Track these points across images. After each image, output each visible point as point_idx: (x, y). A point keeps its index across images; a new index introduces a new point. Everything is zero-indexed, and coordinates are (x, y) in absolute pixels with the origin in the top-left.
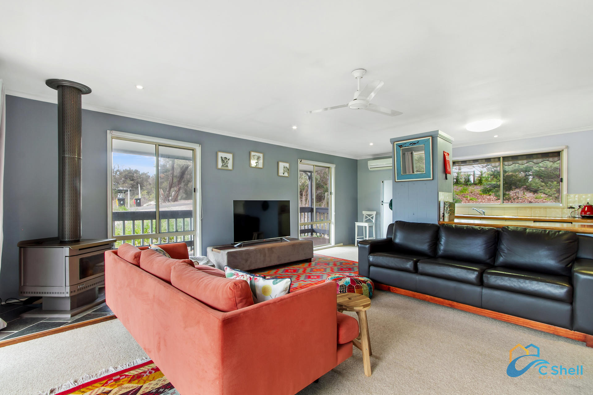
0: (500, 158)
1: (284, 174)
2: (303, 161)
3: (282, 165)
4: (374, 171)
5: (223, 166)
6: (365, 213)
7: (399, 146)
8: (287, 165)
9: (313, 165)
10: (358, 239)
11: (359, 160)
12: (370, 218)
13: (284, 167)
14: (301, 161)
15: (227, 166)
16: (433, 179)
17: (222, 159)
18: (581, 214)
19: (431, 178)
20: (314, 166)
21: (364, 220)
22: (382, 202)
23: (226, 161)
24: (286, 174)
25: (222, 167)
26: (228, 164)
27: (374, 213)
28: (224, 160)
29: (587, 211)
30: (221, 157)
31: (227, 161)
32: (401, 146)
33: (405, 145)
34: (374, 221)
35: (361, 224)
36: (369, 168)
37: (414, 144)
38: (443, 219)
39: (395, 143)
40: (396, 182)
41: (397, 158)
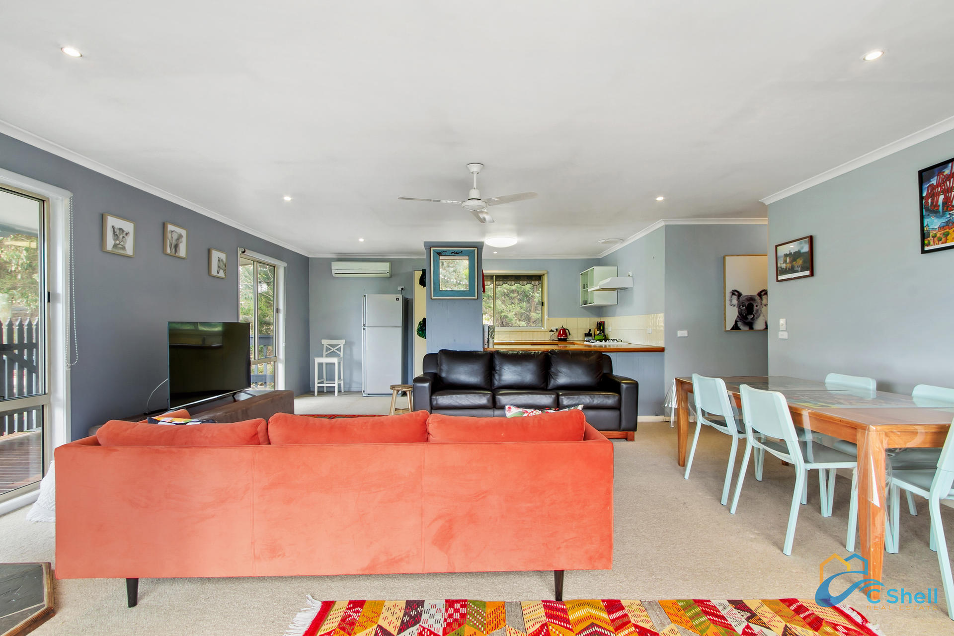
0: (493, 276)
1: (218, 273)
2: (248, 252)
3: (216, 255)
4: (338, 278)
5: (115, 246)
6: (325, 342)
7: (437, 253)
8: (223, 256)
9: (255, 259)
10: (318, 383)
11: (311, 258)
12: (334, 349)
13: (219, 260)
14: (244, 252)
15: (124, 248)
17: (114, 232)
18: (558, 336)
19: (476, 298)
20: (256, 263)
21: (325, 353)
22: (364, 325)
23: (121, 236)
24: (222, 274)
25: (114, 250)
26: (125, 242)
27: (341, 343)
28: (117, 233)
29: (563, 334)
30: (113, 227)
31: (123, 237)
32: (441, 253)
33: (445, 253)
34: (341, 354)
35: (325, 360)
36: (333, 272)
37: (457, 253)
38: (487, 345)
39: (432, 249)
40: (432, 299)
41: (434, 268)
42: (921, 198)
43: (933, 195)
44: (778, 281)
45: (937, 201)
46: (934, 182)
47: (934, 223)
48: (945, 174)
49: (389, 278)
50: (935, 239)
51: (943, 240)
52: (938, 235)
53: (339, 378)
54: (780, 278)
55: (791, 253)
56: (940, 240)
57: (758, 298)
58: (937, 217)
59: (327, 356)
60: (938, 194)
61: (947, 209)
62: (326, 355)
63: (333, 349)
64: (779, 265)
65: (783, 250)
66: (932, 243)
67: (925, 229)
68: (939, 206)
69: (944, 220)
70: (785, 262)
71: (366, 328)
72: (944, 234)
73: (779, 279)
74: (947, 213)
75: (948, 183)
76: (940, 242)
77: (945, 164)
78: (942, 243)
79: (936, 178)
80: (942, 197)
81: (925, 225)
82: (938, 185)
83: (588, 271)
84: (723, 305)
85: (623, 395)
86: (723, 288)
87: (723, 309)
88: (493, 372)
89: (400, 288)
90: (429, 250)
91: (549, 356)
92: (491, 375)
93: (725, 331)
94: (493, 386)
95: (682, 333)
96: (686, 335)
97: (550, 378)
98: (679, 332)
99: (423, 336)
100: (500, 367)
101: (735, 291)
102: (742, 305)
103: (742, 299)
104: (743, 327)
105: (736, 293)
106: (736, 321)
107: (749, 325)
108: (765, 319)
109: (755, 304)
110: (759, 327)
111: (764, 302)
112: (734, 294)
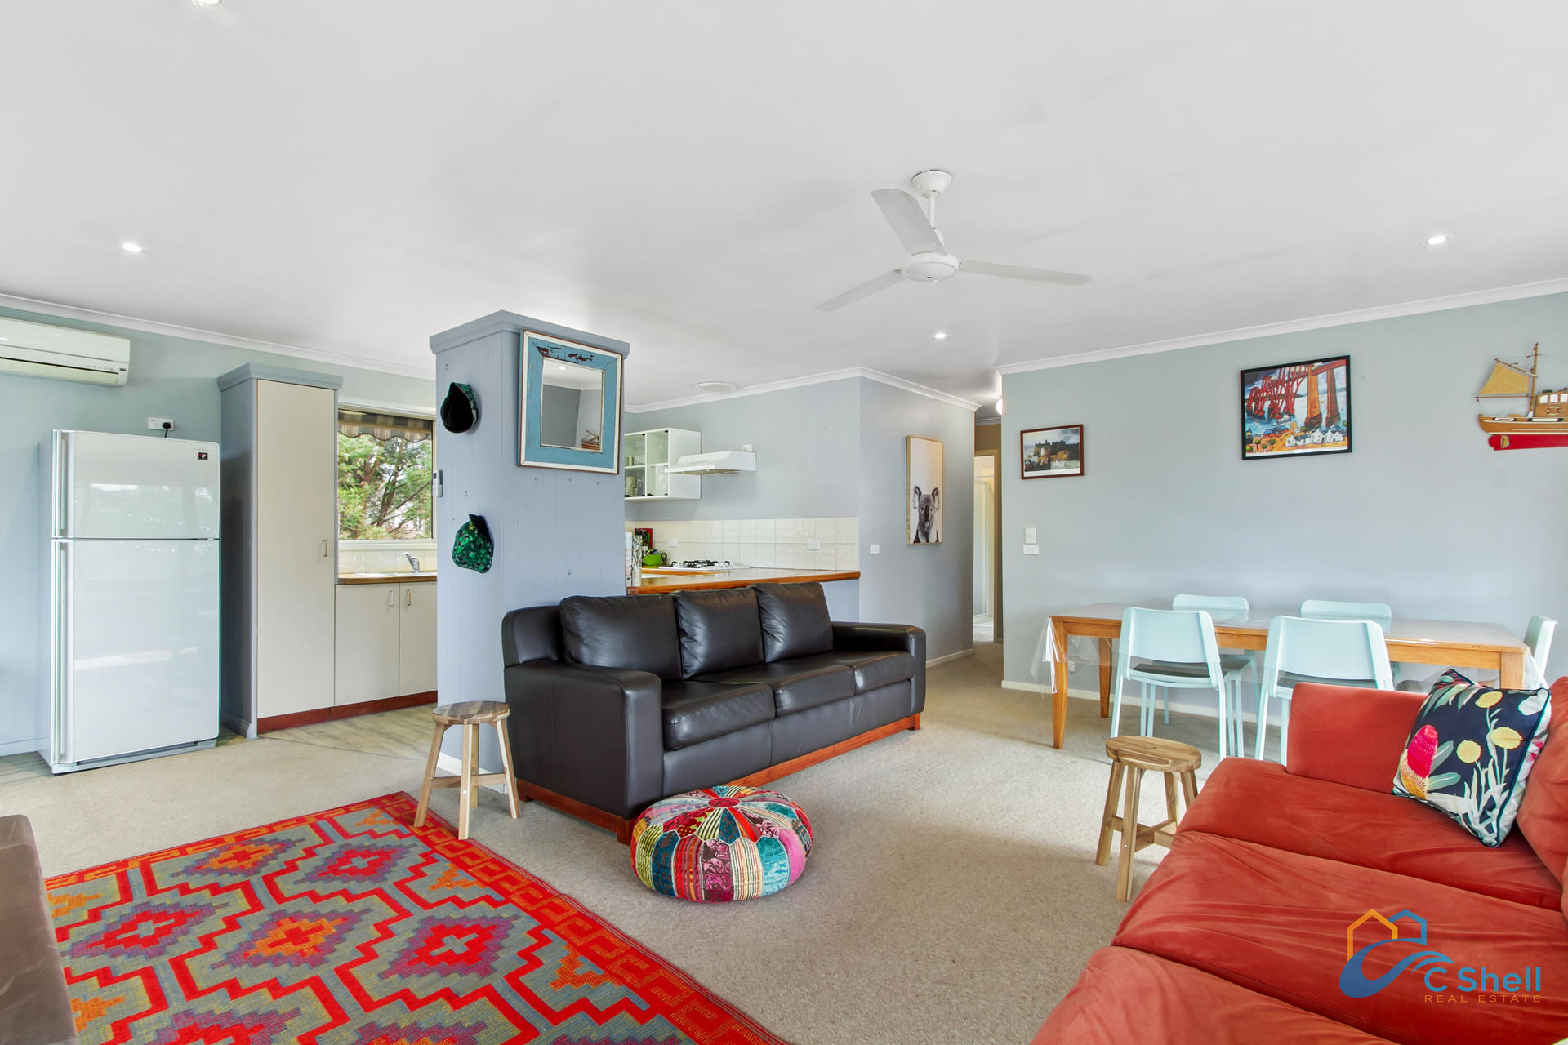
7: (539, 348)
16: (617, 473)
19: (615, 471)
22: (62, 532)
32: (547, 350)
33: (556, 353)
37: (582, 359)
38: (630, 581)
39: (527, 335)
40: (521, 466)
41: (529, 387)
42: (1243, 400)
43: (1257, 398)
44: (1023, 478)
45: (1262, 407)
46: (1259, 385)
47: (1257, 429)
48: (1272, 379)
49: (127, 387)
50: (1259, 446)
51: (1269, 447)
52: (1263, 442)
54: (1027, 474)
55: (1047, 444)
56: (1264, 447)
57: (932, 498)
58: (1262, 423)
60: (1264, 399)
61: (1274, 416)
64: (1025, 457)
65: (1031, 440)
66: (1255, 449)
67: (1247, 434)
68: (1264, 412)
69: (1269, 427)
70: (1038, 454)
71: (71, 543)
72: (1269, 441)
73: (1025, 476)
74: (1274, 420)
75: (1275, 389)
76: (1265, 450)
77: (1273, 368)
78: (1268, 451)
79: (1261, 381)
80: (1267, 403)
81: (1247, 429)
82: (1263, 390)
83: (644, 435)
84: (908, 508)
85: (913, 653)
86: (908, 483)
87: (908, 513)
88: (684, 639)
89: (156, 423)
90: (518, 336)
91: (757, 597)
92: (681, 646)
93: (910, 545)
94: (686, 671)
95: (874, 549)
96: (878, 552)
97: (768, 639)
98: (872, 546)
99: (479, 564)
100: (692, 625)
101: (917, 487)
102: (921, 508)
103: (922, 499)
104: (923, 540)
105: (917, 490)
106: (917, 531)
107: (926, 535)
108: (937, 528)
109: (930, 507)
110: (933, 539)
111: (936, 504)
112: (916, 492)
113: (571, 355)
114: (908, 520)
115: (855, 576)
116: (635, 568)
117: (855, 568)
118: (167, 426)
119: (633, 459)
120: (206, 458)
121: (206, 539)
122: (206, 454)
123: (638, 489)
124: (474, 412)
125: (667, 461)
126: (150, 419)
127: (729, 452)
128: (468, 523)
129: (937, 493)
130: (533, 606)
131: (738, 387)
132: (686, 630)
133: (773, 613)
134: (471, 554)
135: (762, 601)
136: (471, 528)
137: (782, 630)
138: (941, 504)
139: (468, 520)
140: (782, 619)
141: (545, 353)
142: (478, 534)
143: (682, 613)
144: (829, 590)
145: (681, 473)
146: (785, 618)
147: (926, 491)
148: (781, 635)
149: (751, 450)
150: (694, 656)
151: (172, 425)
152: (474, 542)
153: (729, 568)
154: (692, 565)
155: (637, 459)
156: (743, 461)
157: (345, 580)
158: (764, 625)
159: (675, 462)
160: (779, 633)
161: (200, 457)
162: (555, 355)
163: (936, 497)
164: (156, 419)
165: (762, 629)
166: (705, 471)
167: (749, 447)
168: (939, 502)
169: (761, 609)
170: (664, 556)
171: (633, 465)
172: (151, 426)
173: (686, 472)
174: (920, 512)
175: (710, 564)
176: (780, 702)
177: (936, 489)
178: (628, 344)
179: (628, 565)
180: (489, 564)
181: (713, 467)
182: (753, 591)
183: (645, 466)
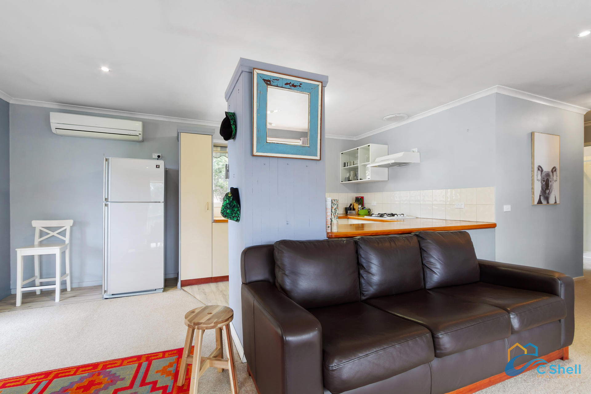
4: (61, 134)
6: (38, 224)
7: (264, 80)
10: (24, 287)
11: (13, 104)
12: (55, 234)
16: (320, 159)
19: (318, 158)
21: (37, 240)
22: (106, 199)
27: (67, 224)
32: (269, 81)
33: (276, 83)
34: (67, 239)
35: (36, 251)
36: (53, 126)
37: (294, 86)
38: (330, 228)
39: (256, 72)
40: (253, 156)
41: (258, 105)
49: (143, 141)
53: (63, 273)
57: (551, 174)
59: (41, 244)
62: (41, 242)
63: (52, 234)
71: (109, 203)
83: (358, 149)
84: (533, 180)
85: (562, 297)
86: (533, 163)
87: (533, 184)
88: (362, 272)
89: (155, 156)
90: (251, 73)
91: (419, 242)
92: (359, 275)
93: (534, 205)
94: (363, 294)
95: (507, 208)
96: (510, 210)
97: (428, 272)
98: (505, 206)
99: (233, 217)
100: (369, 262)
101: (540, 166)
102: (543, 180)
103: (544, 174)
104: (544, 202)
105: (540, 168)
106: (540, 196)
107: (547, 199)
108: (555, 194)
109: (550, 180)
110: (552, 201)
111: (555, 178)
112: (539, 169)
113: (287, 84)
114: (533, 189)
115: (493, 226)
116: (333, 220)
117: (492, 220)
118: (159, 156)
119: (353, 162)
120: (159, 167)
121: (160, 202)
122: (159, 165)
123: (356, 176)
124: (233, 127)
125: (369, 161)
126: (153, 154)
127: (403, 153)
128: (228, 193)
129: (555, 170)
130: (263, 244)
131: (409, 116)
132: (365, 265)
133: (431, 253)
134: (228, 211)
135: (423, 245)
136: (230, 195)
137: (439, 266)
138: (558, 178)
139: (229, 191)
140: (439, 259)
141: (269, 83)
142: (233, 199)
143: (362, 252)
144: (475, 237)
145: (376, 166)
146: (441, 258)
147: (547, 169)
148: (438, 270)
149: (417, 151)
150: (369, 284)
151: (161, 156)
152: (230, 204)
153: (403, 218)
154: (382, 215)
155: (355, 162)
156: (413, 157)
157: (216, 220)
158: (424, 262)
159: (374, 161)
160: (436, 268)
161: (157, 167)
162: (275, 84)
163: (555, 173)
164: (155, 154)
165: (423, 264)
166: (389, 164)
167: (416, 150)
168: (557, 176)
169: (422, 250)
170: (369, 210)
171: (353, 165)
172: (154, 157)
173: (379, 166)
174: (542, 183)
175: (393, 215)
176: (439, 345)
177: (554, 167)
178: (328, 77)
179: (329, 218)
180: (239, 217)
181: (393, 161)
182: (415, 238)
183: (359, 165)
